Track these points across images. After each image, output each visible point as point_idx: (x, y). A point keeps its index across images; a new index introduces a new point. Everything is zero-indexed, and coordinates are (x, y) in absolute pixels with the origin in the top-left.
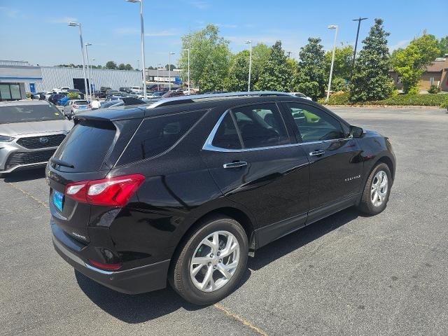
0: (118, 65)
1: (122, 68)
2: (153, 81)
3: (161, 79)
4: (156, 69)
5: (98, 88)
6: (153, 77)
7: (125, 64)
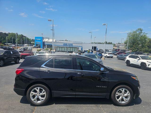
0: (108, 43)
1: (109, 43)
2: (119, 47)
3: (122, 47)
4: (121, 43)
5: (99, 49)
6: (119, 46)
7: (110, 42)
